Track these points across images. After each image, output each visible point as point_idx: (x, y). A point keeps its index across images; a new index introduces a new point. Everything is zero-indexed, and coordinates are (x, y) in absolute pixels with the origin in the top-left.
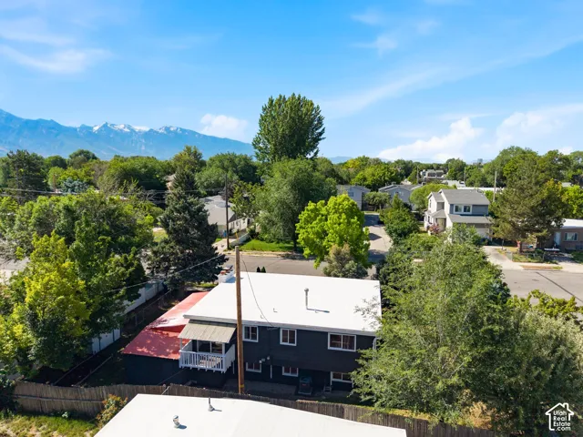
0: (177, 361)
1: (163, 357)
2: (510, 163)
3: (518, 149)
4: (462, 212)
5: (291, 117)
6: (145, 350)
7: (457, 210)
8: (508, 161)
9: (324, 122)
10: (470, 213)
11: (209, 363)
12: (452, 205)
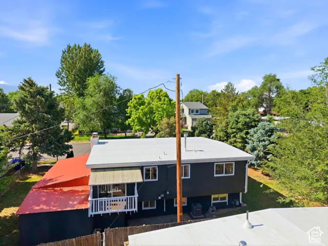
0: (87, 210)
1: (68, 209)
2: (196, 97)
3: (197, 90)
4: (195, 113)
5: (85, 58)
6: (45, 207)
7: (192, 112)
8: (194, 96)
9: (104, 64)
10: (199, 113)
11: (118, 206)
12: (189, 109)
